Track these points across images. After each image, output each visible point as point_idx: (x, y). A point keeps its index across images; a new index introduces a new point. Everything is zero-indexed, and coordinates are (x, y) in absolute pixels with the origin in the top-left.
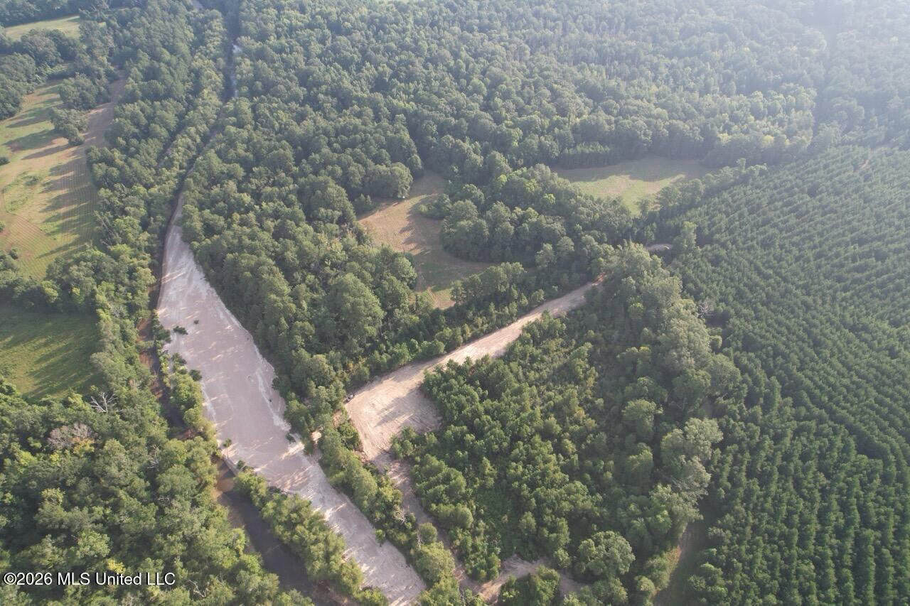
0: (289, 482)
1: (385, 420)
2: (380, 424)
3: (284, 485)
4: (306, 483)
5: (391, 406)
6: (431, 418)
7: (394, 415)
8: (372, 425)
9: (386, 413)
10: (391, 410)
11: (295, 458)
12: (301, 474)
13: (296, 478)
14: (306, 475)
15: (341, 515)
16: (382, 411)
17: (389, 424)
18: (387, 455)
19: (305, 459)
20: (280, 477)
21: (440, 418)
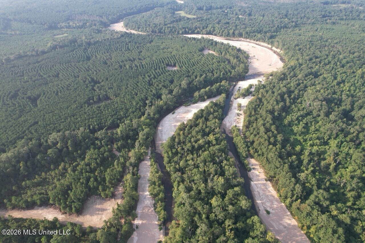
0: (150, 211)
1: (103, 210)
2: (106, 210)
3: (152, 211)
4: (145, 207)
5: (96, 214)
6: (91, 201)
7: (99, 210)
8: (108, 211)
9: (100, 213)
10: (98, 212)
11: (142, 218)
12: (144, 211)
13: (147, 211)
14: (143, 209)
15: (144, 191)
16: (101, 214)
17: (104, 208)
18: (115, 197)
19: (139, 215)
20: (151, 214)
21: (89, 199)
